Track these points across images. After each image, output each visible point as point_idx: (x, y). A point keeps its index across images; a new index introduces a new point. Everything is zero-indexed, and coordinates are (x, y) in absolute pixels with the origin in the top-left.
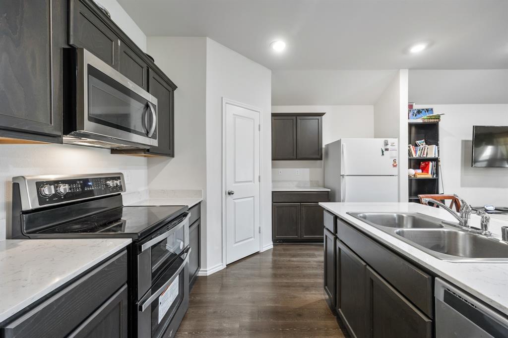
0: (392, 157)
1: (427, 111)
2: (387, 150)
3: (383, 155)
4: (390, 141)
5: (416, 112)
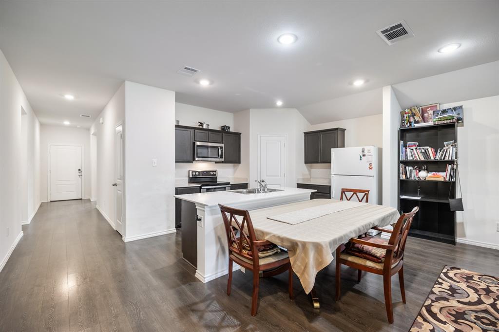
0: (368, 162)
1: (455, 110)
2: (364, 155)
3: (361, 159)
4: (367, 148)
5: (440, 112)
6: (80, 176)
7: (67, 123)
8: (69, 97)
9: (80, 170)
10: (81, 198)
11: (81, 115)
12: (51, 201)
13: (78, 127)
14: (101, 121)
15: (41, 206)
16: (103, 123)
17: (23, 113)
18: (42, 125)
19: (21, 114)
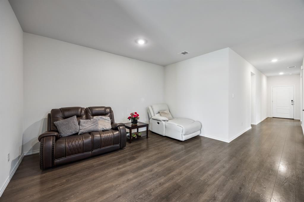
6: (292, 104)
7: (281, 73)
8: (275, 60)
9: (292, 101)
10: (293, 118)
11: (288, 68)
12: (273, 117)
13: (290, 74)
14: (302, 68)
15: (267, 119)
16: (303, 69)
17: (252, 74)
18: (268, 78)
19: (250, 76)
